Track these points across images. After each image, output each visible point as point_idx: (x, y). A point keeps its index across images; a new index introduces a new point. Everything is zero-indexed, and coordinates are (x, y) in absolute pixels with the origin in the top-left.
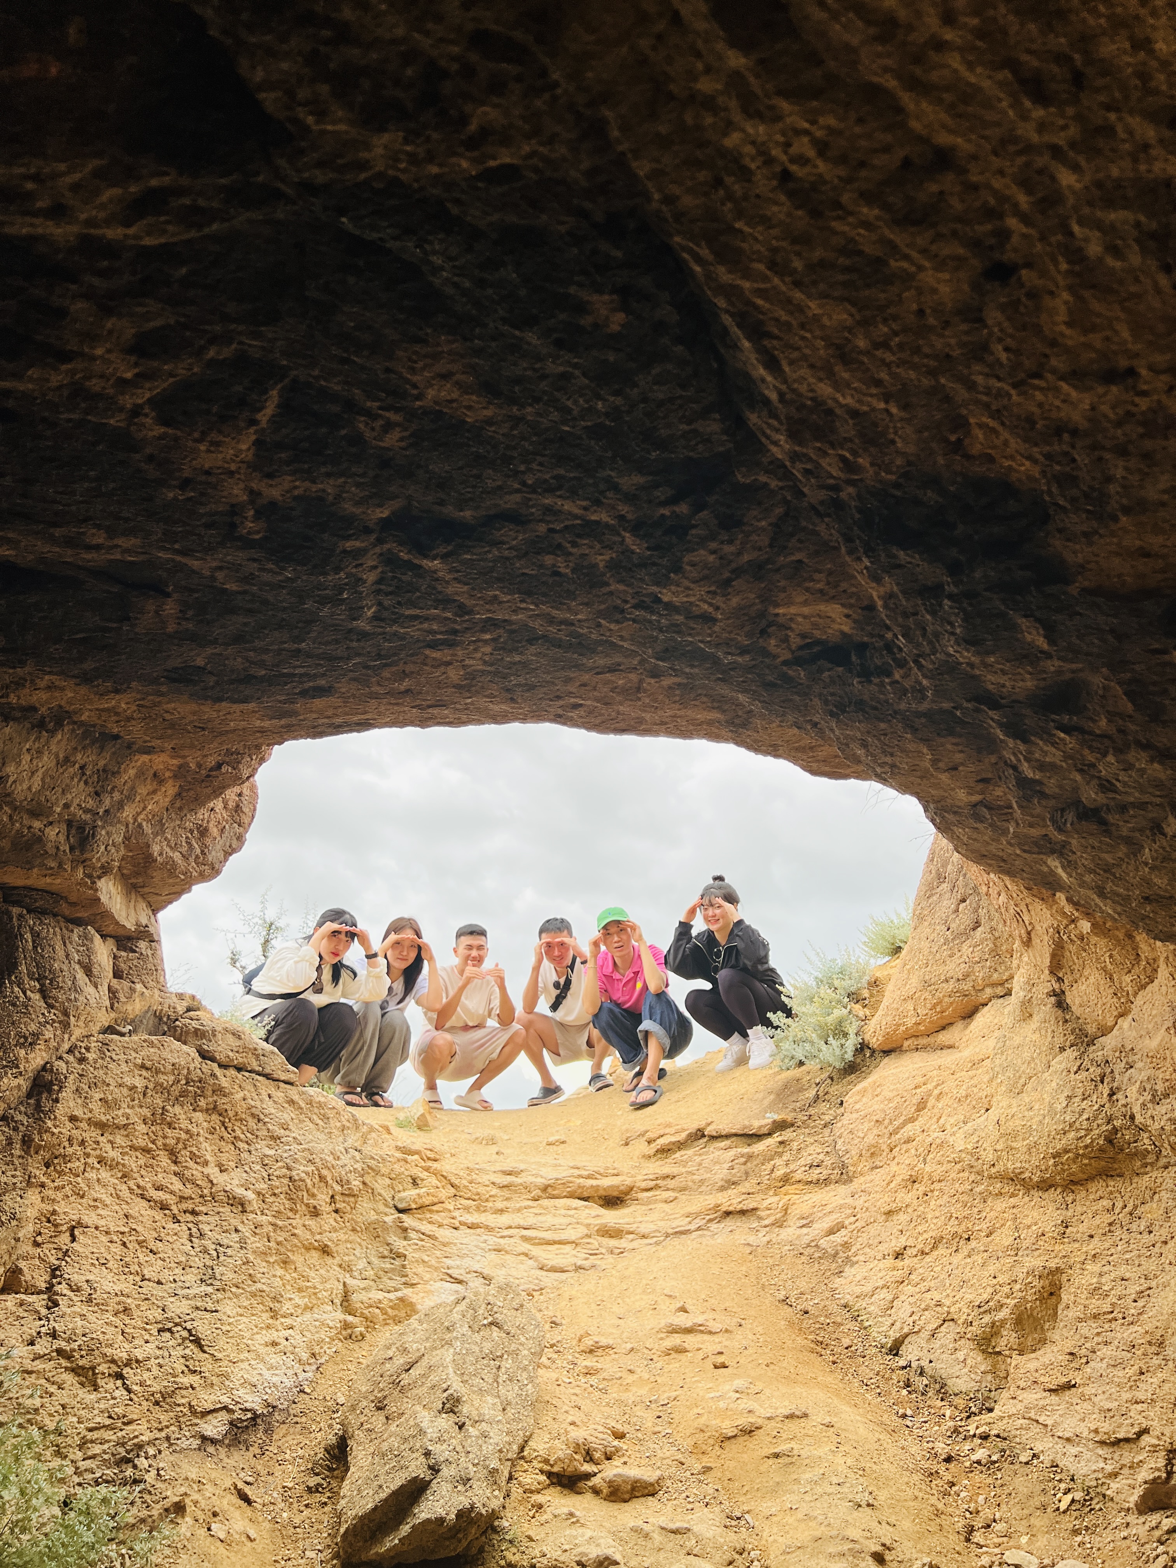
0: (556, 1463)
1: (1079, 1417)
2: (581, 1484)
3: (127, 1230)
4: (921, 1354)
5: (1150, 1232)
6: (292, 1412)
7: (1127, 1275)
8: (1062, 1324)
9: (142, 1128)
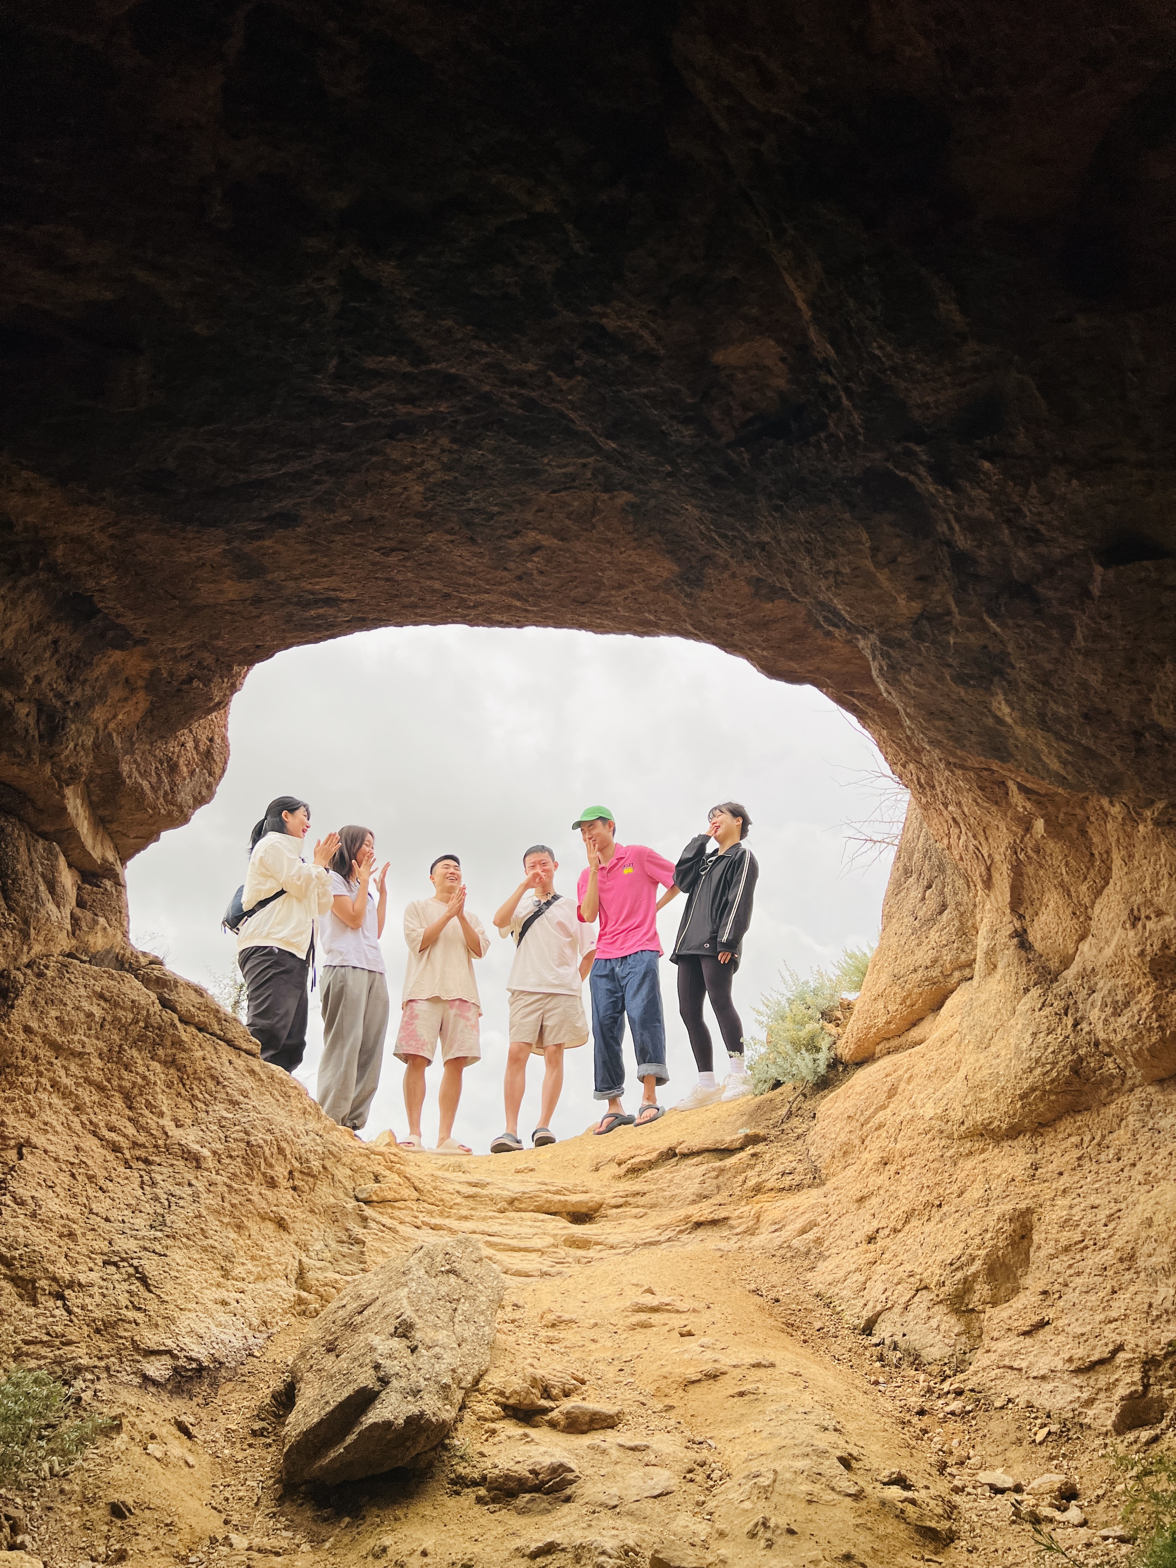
0: (511, 1394)
1: (1053, 1352)
2: (538, 1418)
3: (76, 1161)
4: (894, 1329)
5: (1119, 1159)
6: (239, 1371)
7: (1097, 1202)
8: (1034, 1267)
9: (98, 1062)
